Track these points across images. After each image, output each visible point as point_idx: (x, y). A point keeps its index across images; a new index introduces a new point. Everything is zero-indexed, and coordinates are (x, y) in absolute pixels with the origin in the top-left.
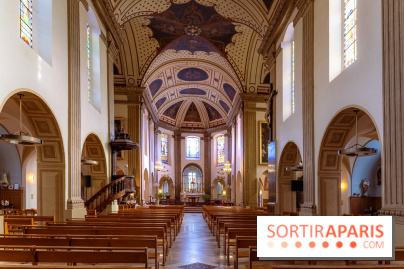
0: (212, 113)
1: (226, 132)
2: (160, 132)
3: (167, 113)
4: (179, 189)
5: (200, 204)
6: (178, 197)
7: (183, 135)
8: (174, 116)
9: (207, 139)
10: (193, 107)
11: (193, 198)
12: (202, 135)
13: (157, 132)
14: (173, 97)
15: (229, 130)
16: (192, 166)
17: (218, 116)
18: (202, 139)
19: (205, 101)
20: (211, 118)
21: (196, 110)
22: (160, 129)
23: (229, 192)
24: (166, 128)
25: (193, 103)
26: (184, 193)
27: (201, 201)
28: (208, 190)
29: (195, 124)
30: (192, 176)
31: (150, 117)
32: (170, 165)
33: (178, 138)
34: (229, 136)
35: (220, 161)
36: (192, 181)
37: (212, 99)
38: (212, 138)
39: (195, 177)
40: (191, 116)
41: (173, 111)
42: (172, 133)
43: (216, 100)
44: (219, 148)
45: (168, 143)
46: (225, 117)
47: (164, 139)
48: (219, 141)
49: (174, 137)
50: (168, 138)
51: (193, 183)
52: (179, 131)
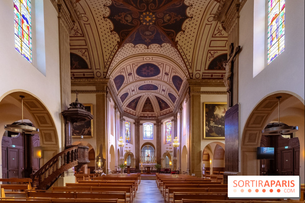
0: (162, 104)
1: (172, 118)
2: (125, 120)
3: (129, 106)
4: (138, 161)
5: (154, 172)
6: (137, 167)
7: (141, 122)
8: (135, 108)
9: (158, 125)
10: (148, 101)
11: (148, 168)
12: (155, 122)
13: (122, 120)
14: (134, 93)
15: (176, 116)
16: (148, 144)
17: (167, 106)
18: (155, 124)
19: (157, 95)
20: (161, 109)
21: (150, 103)
22: (124, 117)
23: (175, 162)
24: (129, 117)
25: (148, 98)
26: (141, 164)
27: (154, 169)
28: (159, 161)
29: (150, 114)
30: (148, 152)
31: (116, 107)
32: (132, 144)
33: (138, 125)
34: (175, 121)
35: (168, 140)
36: (148, 155)
37: (163, 93)
38: (162, 123)
39: (149, 153)
40: (147, 108)
41: (134, 104)
42: (133, 121)
43: (166, 94)
44: (168, 130)
45: (130, 128)
46: (172, 106)
47: (128, 125)
48: (167, 125)
49: (135, 123)
50: (131, 125)
51: (148, 156)
52: (138, 119)
